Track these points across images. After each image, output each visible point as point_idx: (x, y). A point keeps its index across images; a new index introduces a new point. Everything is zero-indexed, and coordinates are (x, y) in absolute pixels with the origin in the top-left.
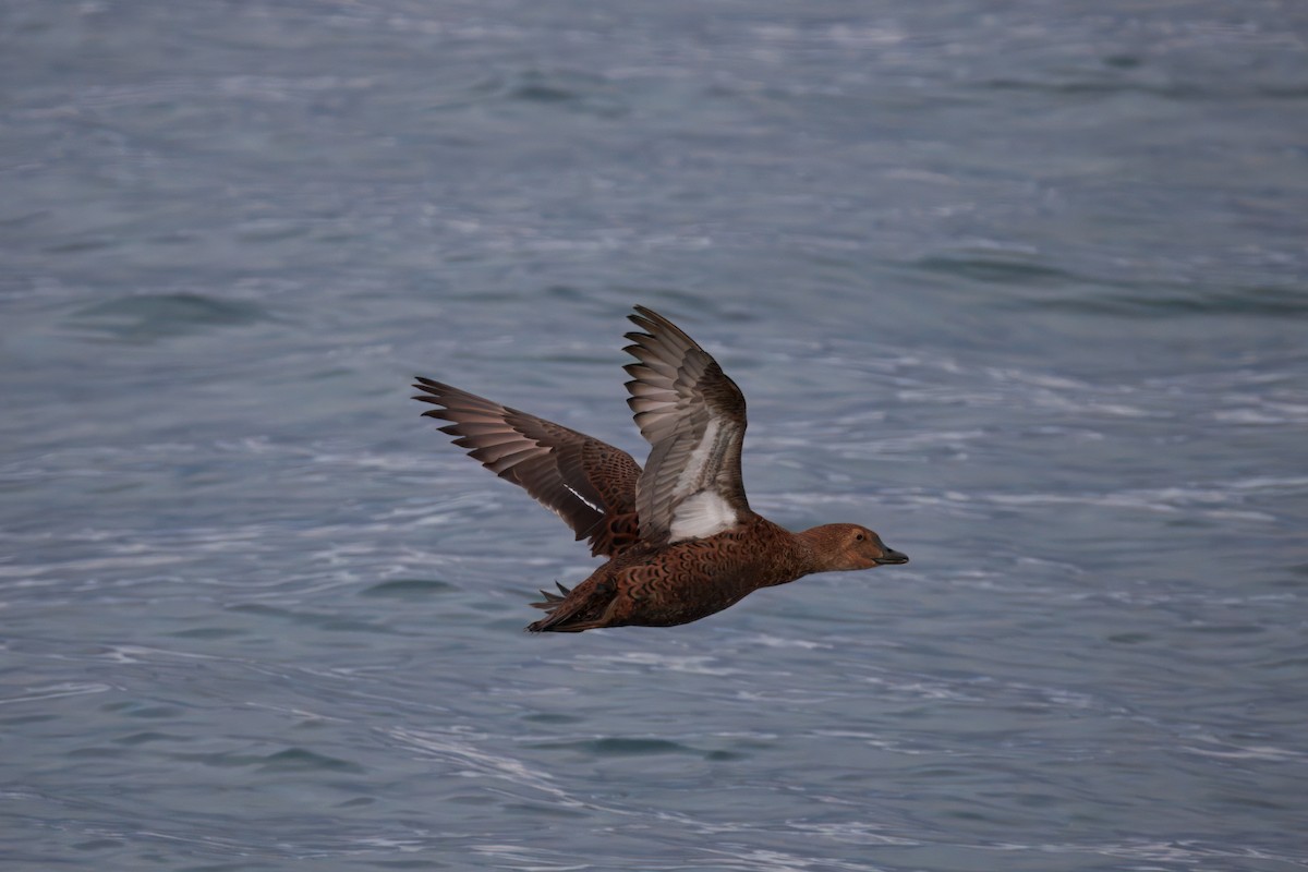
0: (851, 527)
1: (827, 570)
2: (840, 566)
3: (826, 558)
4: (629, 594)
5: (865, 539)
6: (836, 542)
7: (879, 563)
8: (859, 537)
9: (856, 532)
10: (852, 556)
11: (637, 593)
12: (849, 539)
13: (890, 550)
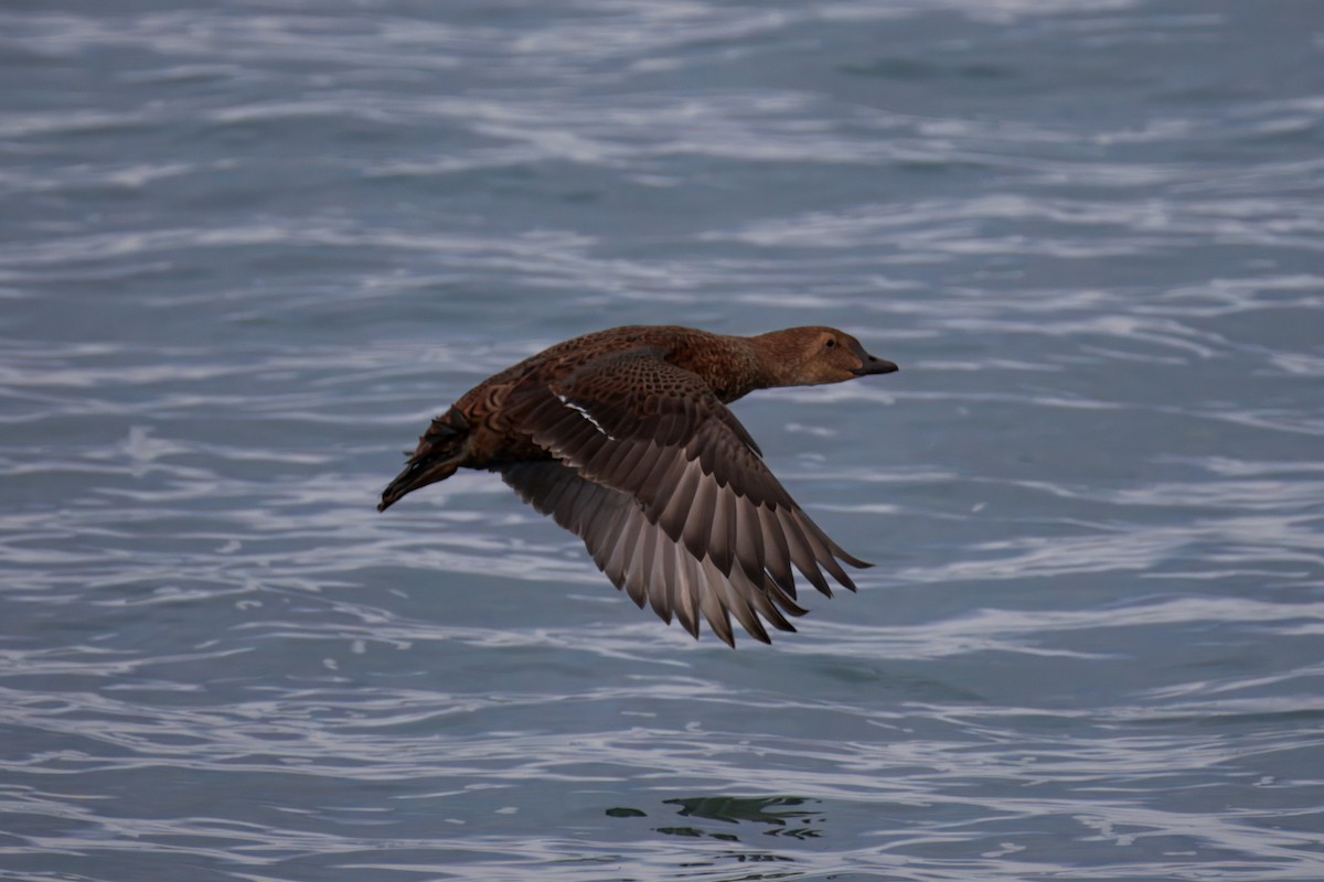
0: (819, 330)
1: (784, 385)
2: (802, 379)
3: (779, 369)
4: (487, 425)
5: (839, 345)
6: (797, 350)
7: (857, 373)
8: (830, 343)
9: (825, 337)
10: (815, 369)
11: (498, 422)
12: (816, 345)
13: (872, 359)
